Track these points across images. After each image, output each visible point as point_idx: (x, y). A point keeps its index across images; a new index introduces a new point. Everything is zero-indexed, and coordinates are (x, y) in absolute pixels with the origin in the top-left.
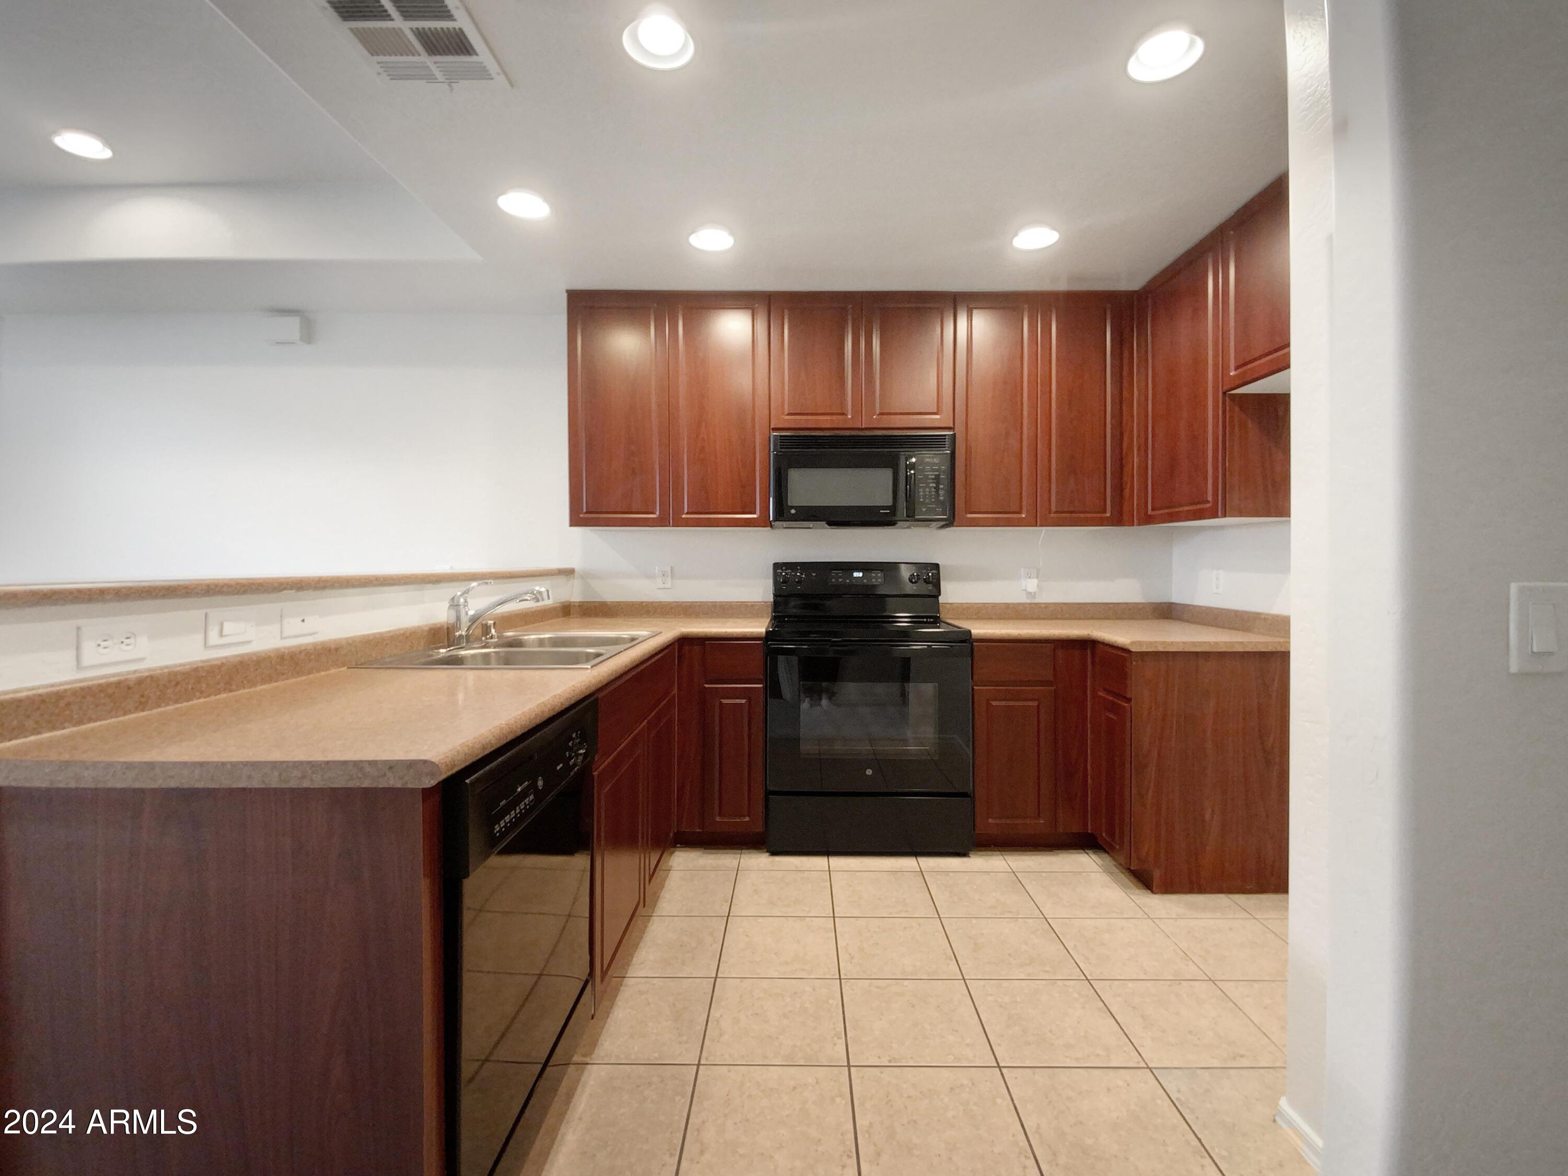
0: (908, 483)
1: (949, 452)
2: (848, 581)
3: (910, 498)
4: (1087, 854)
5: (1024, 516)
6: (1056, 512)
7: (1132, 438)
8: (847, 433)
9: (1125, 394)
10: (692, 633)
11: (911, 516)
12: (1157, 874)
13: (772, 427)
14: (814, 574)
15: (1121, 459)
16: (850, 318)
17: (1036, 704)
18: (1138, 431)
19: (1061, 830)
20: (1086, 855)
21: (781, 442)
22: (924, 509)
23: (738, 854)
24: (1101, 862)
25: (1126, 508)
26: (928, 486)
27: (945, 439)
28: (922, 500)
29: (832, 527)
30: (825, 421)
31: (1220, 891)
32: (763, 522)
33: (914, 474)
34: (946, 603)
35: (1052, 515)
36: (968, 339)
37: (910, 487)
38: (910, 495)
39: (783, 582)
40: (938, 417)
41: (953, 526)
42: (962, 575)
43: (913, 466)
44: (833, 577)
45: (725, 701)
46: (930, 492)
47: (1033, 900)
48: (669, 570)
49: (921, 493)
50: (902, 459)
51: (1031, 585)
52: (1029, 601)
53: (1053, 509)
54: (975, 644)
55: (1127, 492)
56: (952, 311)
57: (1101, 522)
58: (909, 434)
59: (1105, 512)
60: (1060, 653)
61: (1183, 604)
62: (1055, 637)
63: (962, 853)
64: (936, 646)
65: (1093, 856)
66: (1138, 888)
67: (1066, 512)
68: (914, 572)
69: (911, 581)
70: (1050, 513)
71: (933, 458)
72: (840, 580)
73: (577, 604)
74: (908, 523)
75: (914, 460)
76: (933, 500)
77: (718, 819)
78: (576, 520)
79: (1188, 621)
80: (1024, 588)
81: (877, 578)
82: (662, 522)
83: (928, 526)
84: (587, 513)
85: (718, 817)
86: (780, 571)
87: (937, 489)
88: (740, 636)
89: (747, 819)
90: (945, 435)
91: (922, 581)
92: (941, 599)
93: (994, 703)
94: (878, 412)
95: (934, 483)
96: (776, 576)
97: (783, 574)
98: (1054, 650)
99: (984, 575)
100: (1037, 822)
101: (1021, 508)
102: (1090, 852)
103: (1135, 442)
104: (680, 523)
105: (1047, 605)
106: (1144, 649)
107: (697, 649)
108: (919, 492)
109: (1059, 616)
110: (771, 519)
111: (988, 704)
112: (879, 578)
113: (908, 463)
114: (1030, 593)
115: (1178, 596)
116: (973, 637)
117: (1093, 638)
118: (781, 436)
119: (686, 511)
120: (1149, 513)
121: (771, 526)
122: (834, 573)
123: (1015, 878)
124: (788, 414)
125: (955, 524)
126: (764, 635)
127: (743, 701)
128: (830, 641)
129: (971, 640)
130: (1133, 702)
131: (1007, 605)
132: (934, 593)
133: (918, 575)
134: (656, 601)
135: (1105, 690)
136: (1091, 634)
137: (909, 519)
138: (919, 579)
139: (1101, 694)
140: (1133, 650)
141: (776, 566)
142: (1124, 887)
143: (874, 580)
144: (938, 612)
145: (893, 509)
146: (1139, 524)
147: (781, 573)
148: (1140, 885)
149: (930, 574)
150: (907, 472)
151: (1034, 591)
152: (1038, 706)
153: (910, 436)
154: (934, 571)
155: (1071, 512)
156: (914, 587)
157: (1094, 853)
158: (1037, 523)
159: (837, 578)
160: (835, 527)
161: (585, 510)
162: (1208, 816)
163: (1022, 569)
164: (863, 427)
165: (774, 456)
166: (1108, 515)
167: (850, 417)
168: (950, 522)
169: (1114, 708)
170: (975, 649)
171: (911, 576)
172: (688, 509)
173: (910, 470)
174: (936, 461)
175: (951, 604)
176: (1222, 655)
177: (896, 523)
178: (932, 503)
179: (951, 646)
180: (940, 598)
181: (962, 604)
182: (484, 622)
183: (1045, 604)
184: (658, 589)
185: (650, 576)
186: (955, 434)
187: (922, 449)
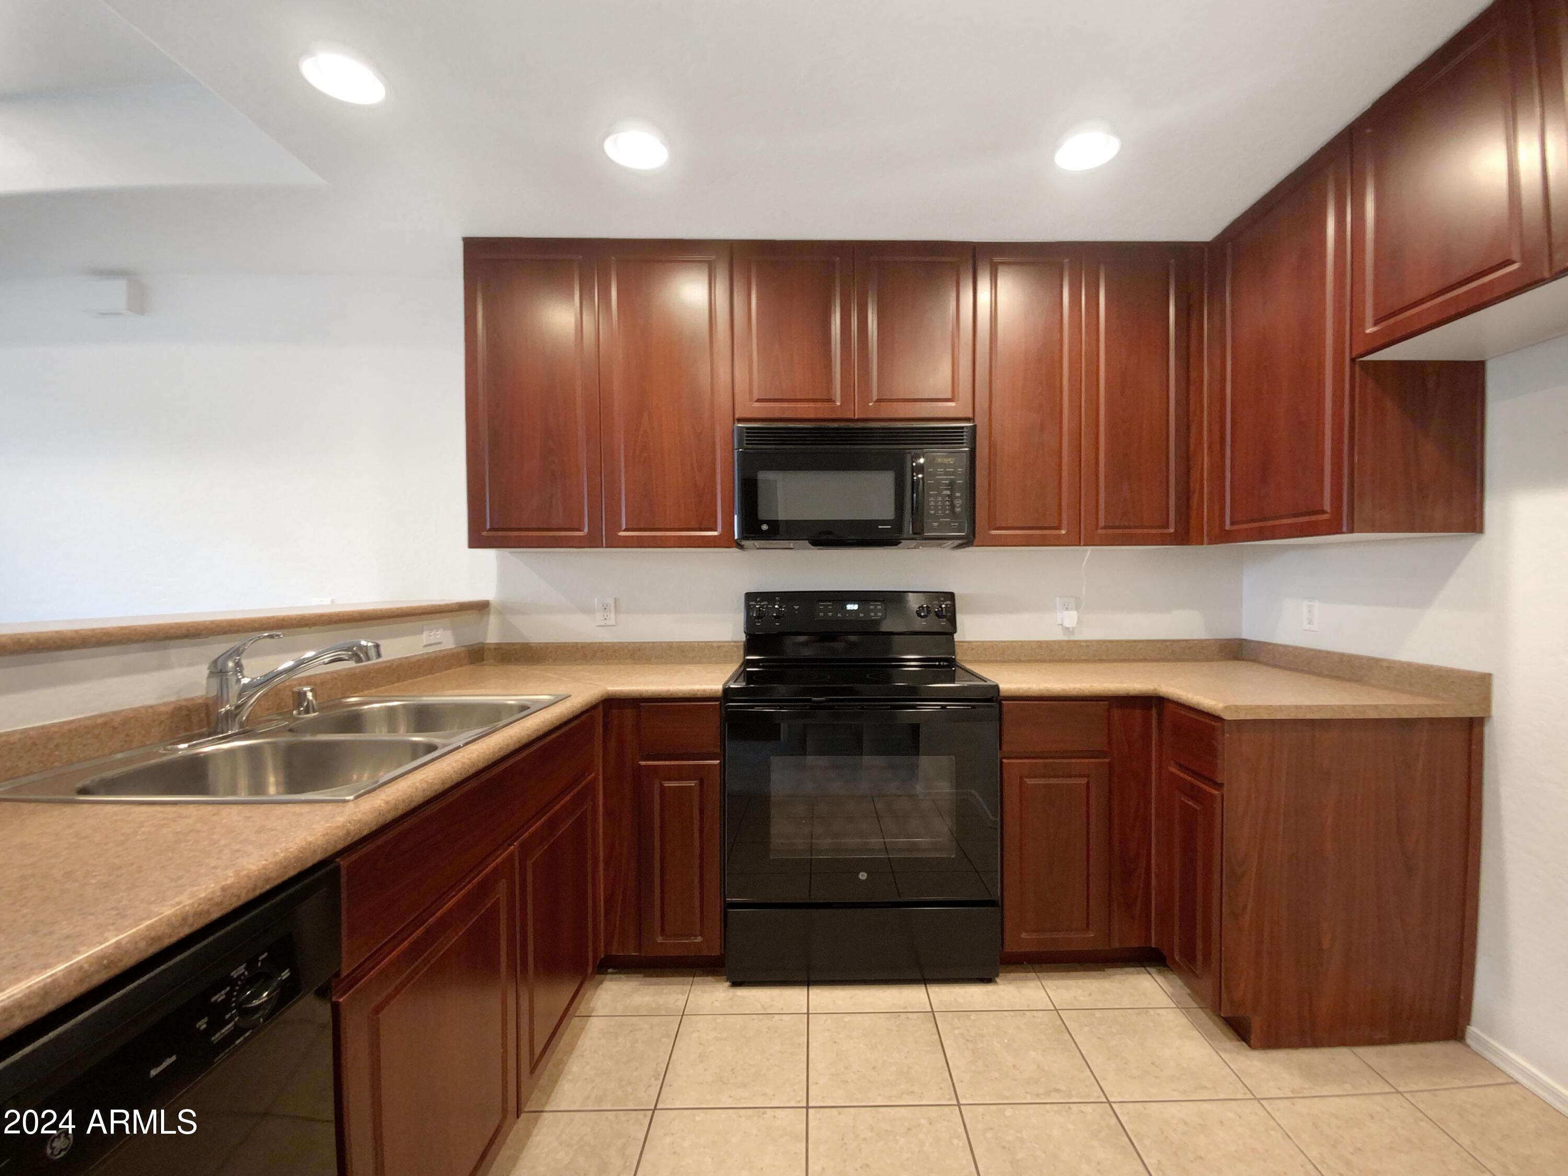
0: (915, 492)
1: (967, 449)
2: (839, 615)
3: (918, 511)
4: (1150, 974)
5: (1063, 532)
6: (1105, 528)
7: (1200, 433)
8: (835, 425)
9: (1193, 374)
10: (622, 692)
11: (919, 534)
12: (1257, 1023)
13: (737, 416)
14: (796, 607)
15: (1188, 459)
16: (838, 275)
17: (1083, 781)
18: (1210, 424)
19: (1116, 945)
20: (1148, 976)
21: (747, 437)
22: (936, 524)
23: (688, 984)
24: (1171, 990)
25: (1193, 522)
26: (939, 494)
27: (962, 432)
28: (932, 512)
29: (818, 547)
30: (806, 410)
31: (1343, 1043)
32: (725, 542)
33: (923, 478)
34: (963, 642)
35: (1100, 531)
36: (991, 311)
37: (917, 497)
38: (917, 508)
39: (759, 617)
40: (953, 404)
41: (972, 545)
42: (984, 607)
43: (920, 469)
44: (821, 610)
45: (667, 784)
46: (942, 501)
47: (1089, 1068)
48: (611, 601)
49: (932, 503)
50: (909, 457)
51: (1070, 618)
52: (1066, 638)
53: (1102, 523)
54: (1003, 702)
55: (1194, 502)
56: (971, 271)
57: (1163, 540)
58: (915, 426)
59: (1167, 527)
60: (1116, 713)
61: (1259, 642)
62: (1110, 693)
63: (987, 979)
64: (951, 706)
65: (1159, 979)
66: (1230, 1039)
67: (1118, 527)
68: (923, 603)
69: (919, 615)
70: (1097, 529)
71: (947, 457)
72: (830, 614)
73: (492, 647)
74: (914, 543)
75: (922, 461)
76: (947, 512)
77: (660, 939)
78: (477, 539)
79: (1266, 664)
80: (1060, 622)
81: (876, 611)
82: (592, 542)
83: (940, 545)
84: (490, 530)
85: (660, 938)
86: (753, 603)
87: (951, 497)
88: (688, 696)
89: (699, 939)
90: (962, 428)
91: (932, 615)
92: (957, 637)
93: (1029, 781)
94: (875, 398)
95: (946, 489)
96: (748, 608)
97: (757, 606)
98: (1109, 711)
99: (1010, 606)
100: (1087, 936)
101: (1060, 521)
102: (1152, 970)
103: (1205, 438)
104: (615, 542)
105: (1089, 644)
106: (1242, 716)
107: (629, 713)
108: (929, 502)
109: (1104, 657)
110: (736, 537)
111: (1022, 784)
112: (879, 611)
113: (914, 464)
114: (1068, 629)
115: (1249, 631)
116: (1002, 694)
117: (1161, 694)
118: (748, 428)
119: (624, 527)
120: (1227, 528)
121: (741, 547)
122: (822, 605)
123: (1060, 1022)
124: (758, 400)
125: (975, 543)
126: (720, 693)
127: (692, 784)
128: (810, 700)
129: (999, 698)
130: (1226, 788)
131: (1040, 644)
132: (949, 629)
133: (927, 607)
134: (595, 641)
135: (1182, 767)
136: (1158, 689)
137: (915, 536)
138: (929, 612)
139: (1173, 769)
140: (1225, 718)
141: (750, 597)
142: (1208, 1036)
143: (872, 614)
144: (954, 653)
145: (898, 523)
146: (1211, 542)
147: (754, 606)
148: (1231, 1034)
149: (943, 606)
150: (913, 476)
151: (1074, 626)
152: (1088, 783)
153: (916, 428)
154: (949, 602)
155: (1125, 527)
156: (924, 622)
157: (1159, 972)
158: (1080, 541)
159: (825, 611)
160: (821, 547)
161: (488, 527)
162: (1326, 942)
163: (1058, 599)
164: (856, 417)
165: (738, 456)
166: (1172, 530)
167: (838, 404)
168: (968, 541)
169: (1195, 793)
170: (1005, 709)
171: (919, 608)
172: (626, 526)
173: (917, 474)
174: (951, 461)
175: (970, 642)
176: (1347, 724)
177: (900, 543)
178: (946, 516)
179: (973, 707)
180: (955, 636)
181: (983, 642)
182: (296, 689)
183: (1086, 641)
184: (598, 626)
185: (587, 610)
186: (975, 426)
187: (931, 446)
